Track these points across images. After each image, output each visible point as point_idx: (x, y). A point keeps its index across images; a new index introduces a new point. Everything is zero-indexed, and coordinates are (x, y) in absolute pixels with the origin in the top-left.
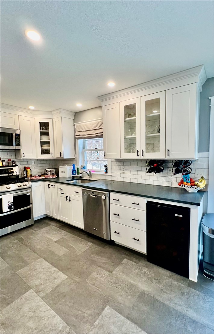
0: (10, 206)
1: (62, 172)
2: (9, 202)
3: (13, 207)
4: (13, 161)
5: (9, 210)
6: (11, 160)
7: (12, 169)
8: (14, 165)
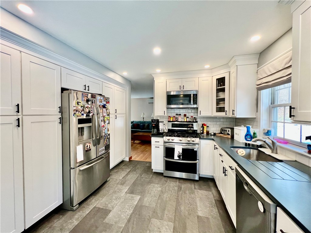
0: (179, 155)
1: (236, 134)
2: (179, 152)
3: (181, 157)
4: (195, 118)
5: (178, 158)
6: (193, 117)
7: (192, 125)
8: (195, 121)
